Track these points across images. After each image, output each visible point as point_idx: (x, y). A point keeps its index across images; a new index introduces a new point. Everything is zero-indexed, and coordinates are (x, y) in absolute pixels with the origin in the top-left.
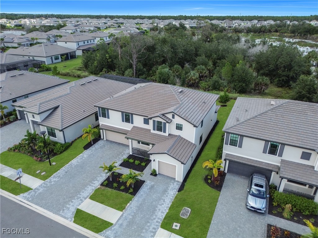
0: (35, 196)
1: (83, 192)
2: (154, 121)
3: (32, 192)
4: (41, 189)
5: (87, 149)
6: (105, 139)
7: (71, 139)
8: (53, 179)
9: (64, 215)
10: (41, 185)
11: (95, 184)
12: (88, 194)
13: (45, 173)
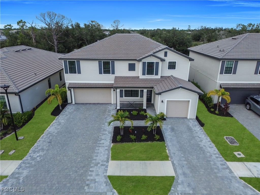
0: (19, 183)
1: (97, 156)
2: (144, 63)
3: (10, 180)
4: (25, 171)
5: (58, 115)
6: (74, 103)
7: (28, 108)
8: (34, 154)
9: (95, 191)
10: (21, 167)
11: (103, 144)
12: (106, 156)
13: (14, 151)
